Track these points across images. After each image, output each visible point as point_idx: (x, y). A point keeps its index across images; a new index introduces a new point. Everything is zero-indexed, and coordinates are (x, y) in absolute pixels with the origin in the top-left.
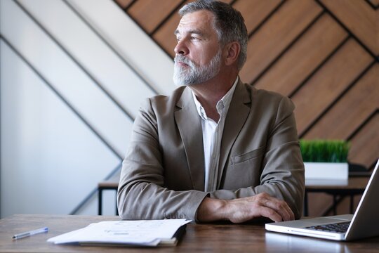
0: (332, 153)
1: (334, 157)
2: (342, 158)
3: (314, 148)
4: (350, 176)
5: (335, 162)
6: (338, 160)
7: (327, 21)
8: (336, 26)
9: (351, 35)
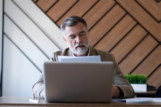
0: (140, 80)
1: (140, 82)
2: (144, 82)
3: (132, 77)
4: (147, 90)
5: (141, 84)
6: (142, 83)
7: (139, 27)
8: (142, 29)
9: (149, 33)
